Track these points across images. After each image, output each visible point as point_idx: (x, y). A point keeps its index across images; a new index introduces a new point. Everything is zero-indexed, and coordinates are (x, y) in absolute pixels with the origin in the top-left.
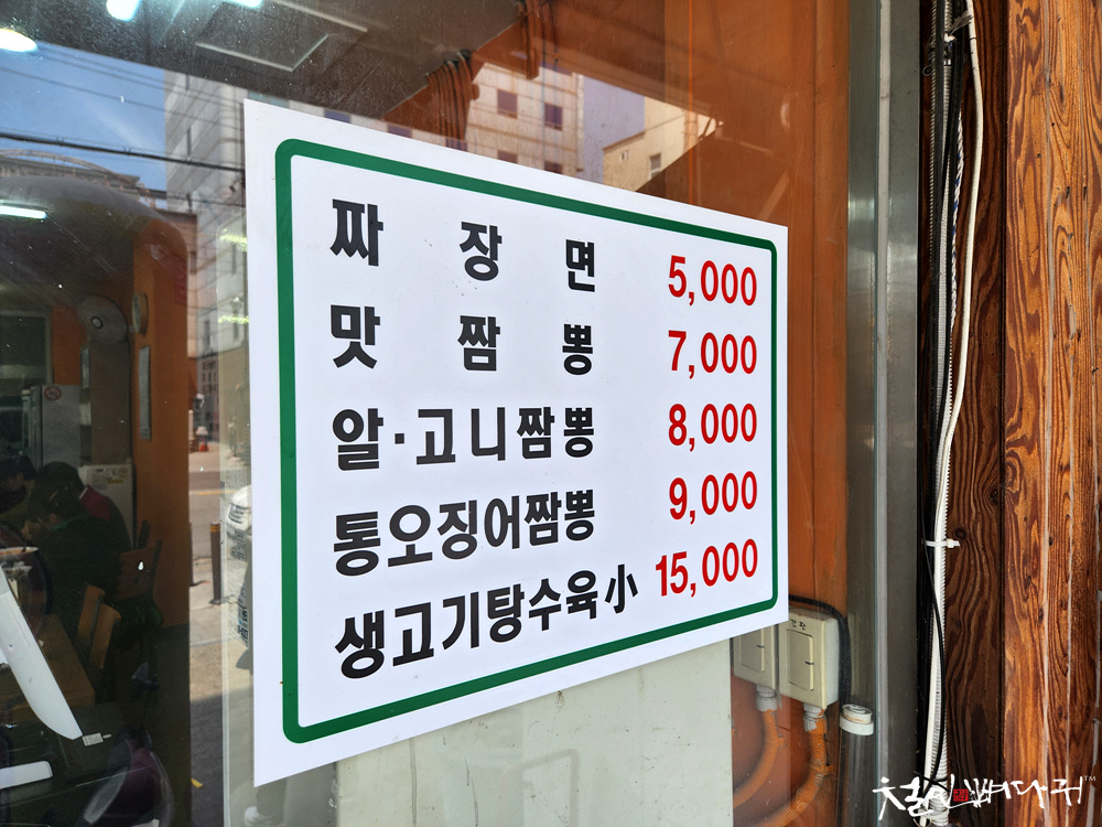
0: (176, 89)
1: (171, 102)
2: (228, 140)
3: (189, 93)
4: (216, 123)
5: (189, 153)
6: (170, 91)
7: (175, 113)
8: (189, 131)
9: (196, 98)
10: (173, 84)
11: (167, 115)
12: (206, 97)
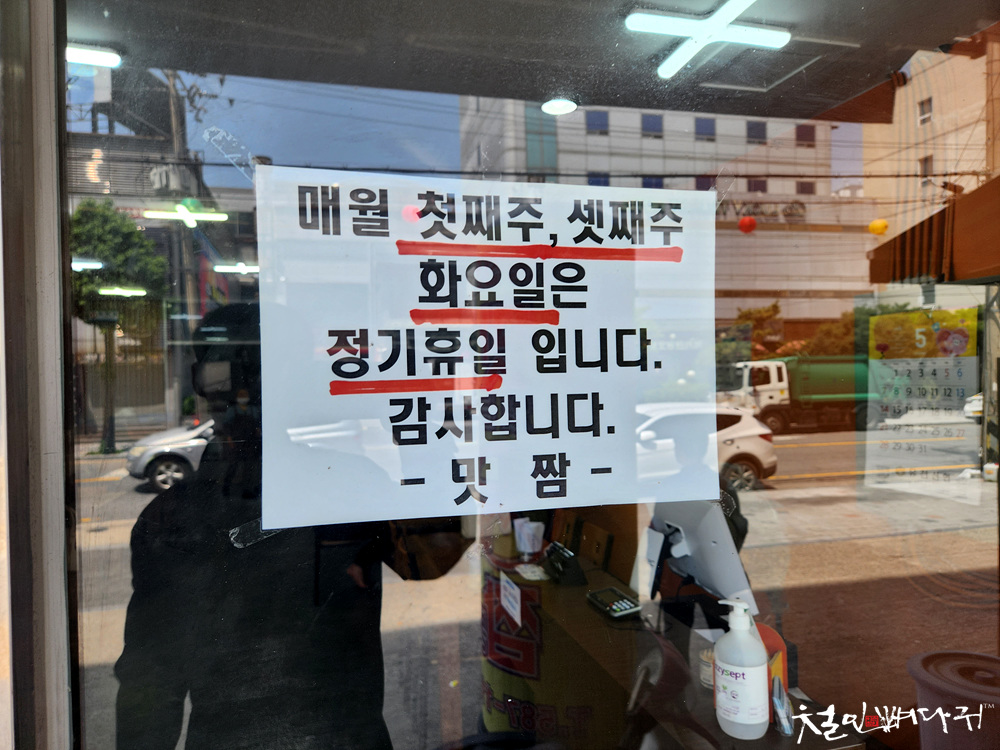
0: (469, 112)
1: (465, 124)
2: (510, 149)
3: (480, 114)
4: (501, 136)
5: (479, 163)
6: (463, 115)
7: (468, 133)
8: (479, 147)
9: (485, 118)
10: (466, 109)
11: (462, 136)
12: (492, 116)
